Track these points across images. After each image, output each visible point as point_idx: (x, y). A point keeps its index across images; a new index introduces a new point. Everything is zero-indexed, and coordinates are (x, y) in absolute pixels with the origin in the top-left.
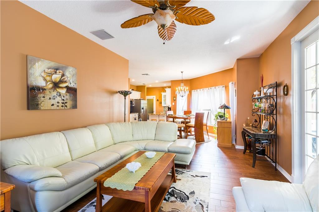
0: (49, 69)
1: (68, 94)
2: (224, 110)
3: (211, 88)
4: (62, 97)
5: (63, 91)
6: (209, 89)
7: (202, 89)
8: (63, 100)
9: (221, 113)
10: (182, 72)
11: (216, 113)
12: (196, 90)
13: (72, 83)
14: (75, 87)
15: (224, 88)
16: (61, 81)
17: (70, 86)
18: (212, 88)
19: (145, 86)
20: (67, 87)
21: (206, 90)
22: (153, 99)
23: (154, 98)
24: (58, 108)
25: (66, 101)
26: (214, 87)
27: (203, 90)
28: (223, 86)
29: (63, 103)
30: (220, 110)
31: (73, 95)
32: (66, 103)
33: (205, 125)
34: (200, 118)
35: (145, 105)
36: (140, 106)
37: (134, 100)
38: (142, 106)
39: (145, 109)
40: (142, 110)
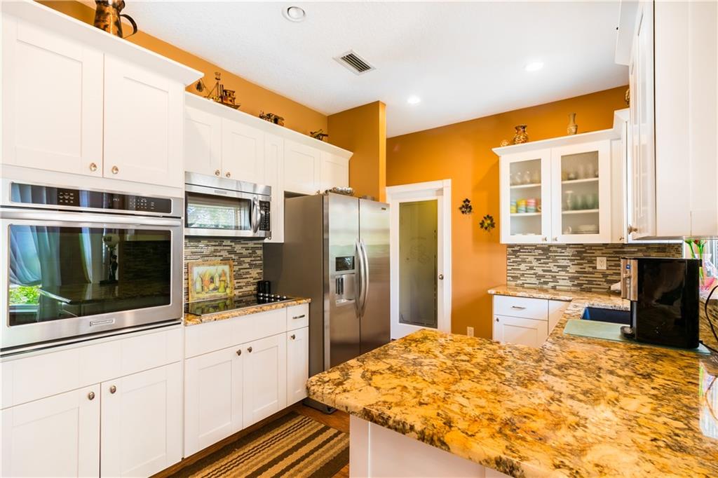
19: (374, 106)
22: (436, 200)
35: (368, 241)
36: (324, 243)
37: (288, 195)
38: (338, 245)
39: (365, 269)
40: (345, 275)
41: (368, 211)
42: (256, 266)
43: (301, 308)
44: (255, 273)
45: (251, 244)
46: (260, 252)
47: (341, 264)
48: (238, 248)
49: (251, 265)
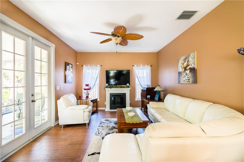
0: (183, 61)
1: (190, 73)
4: (188, 75)
5: (188, 72)
8: (188, 77)
13: (192, 64)
14: (194, 67)
16: (187, 66)
17: (191, 67)
20: (190, 69)
24: (186, 83)
25: (189, 78)
29: (188, 80)
31: (193, 73)
32: (189, 79)
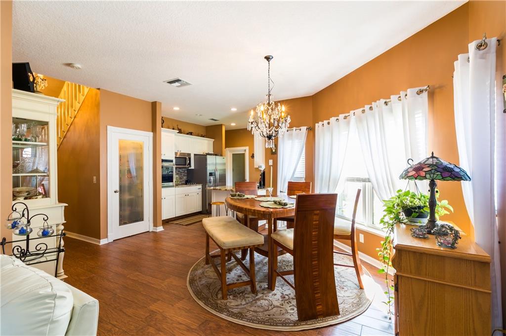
2: (432, 185)
3: (371, 108)
6: (363, 111)
7: (341, 116)
9: (413, 196)
10: (268, 58)
11: (390, 195)
12: (325, 122)
15: (425, 95)
18: (374, 105)
19: (221, 126)
21: (354, 115)
22: (244, 154)
23: (245, 150)
26: (383, 101)
27: (345, 118)
28: (417, 89)
30: (406, 185)
33: (342, 237)
34: (315, 217)
35: (219, 167)
36: (206, 168)
37: (195, 155)
38: (210, 168)
39: (218, 176)
40: (212, 178)
41: (219, 159)
42: (185, 176)
43: (200, 186)
44: (185, 178)
45: (184, 169)
46: (186, 172)
47: (211, 174)
48: (180, 170)
49: (184, 176)
